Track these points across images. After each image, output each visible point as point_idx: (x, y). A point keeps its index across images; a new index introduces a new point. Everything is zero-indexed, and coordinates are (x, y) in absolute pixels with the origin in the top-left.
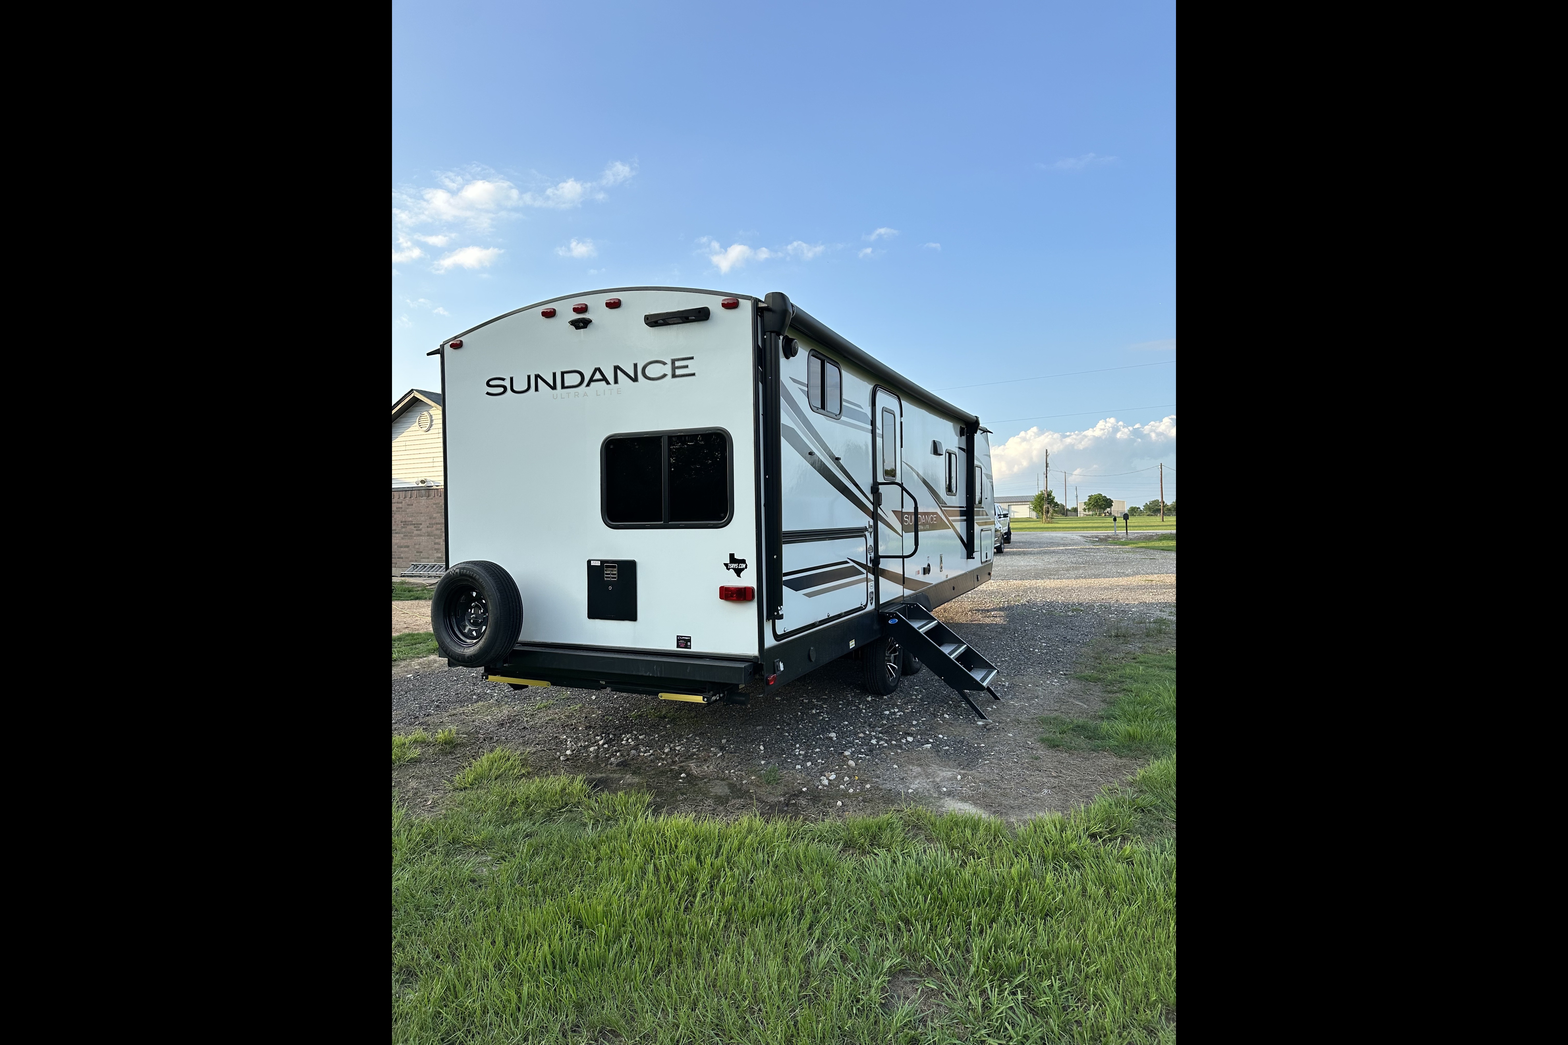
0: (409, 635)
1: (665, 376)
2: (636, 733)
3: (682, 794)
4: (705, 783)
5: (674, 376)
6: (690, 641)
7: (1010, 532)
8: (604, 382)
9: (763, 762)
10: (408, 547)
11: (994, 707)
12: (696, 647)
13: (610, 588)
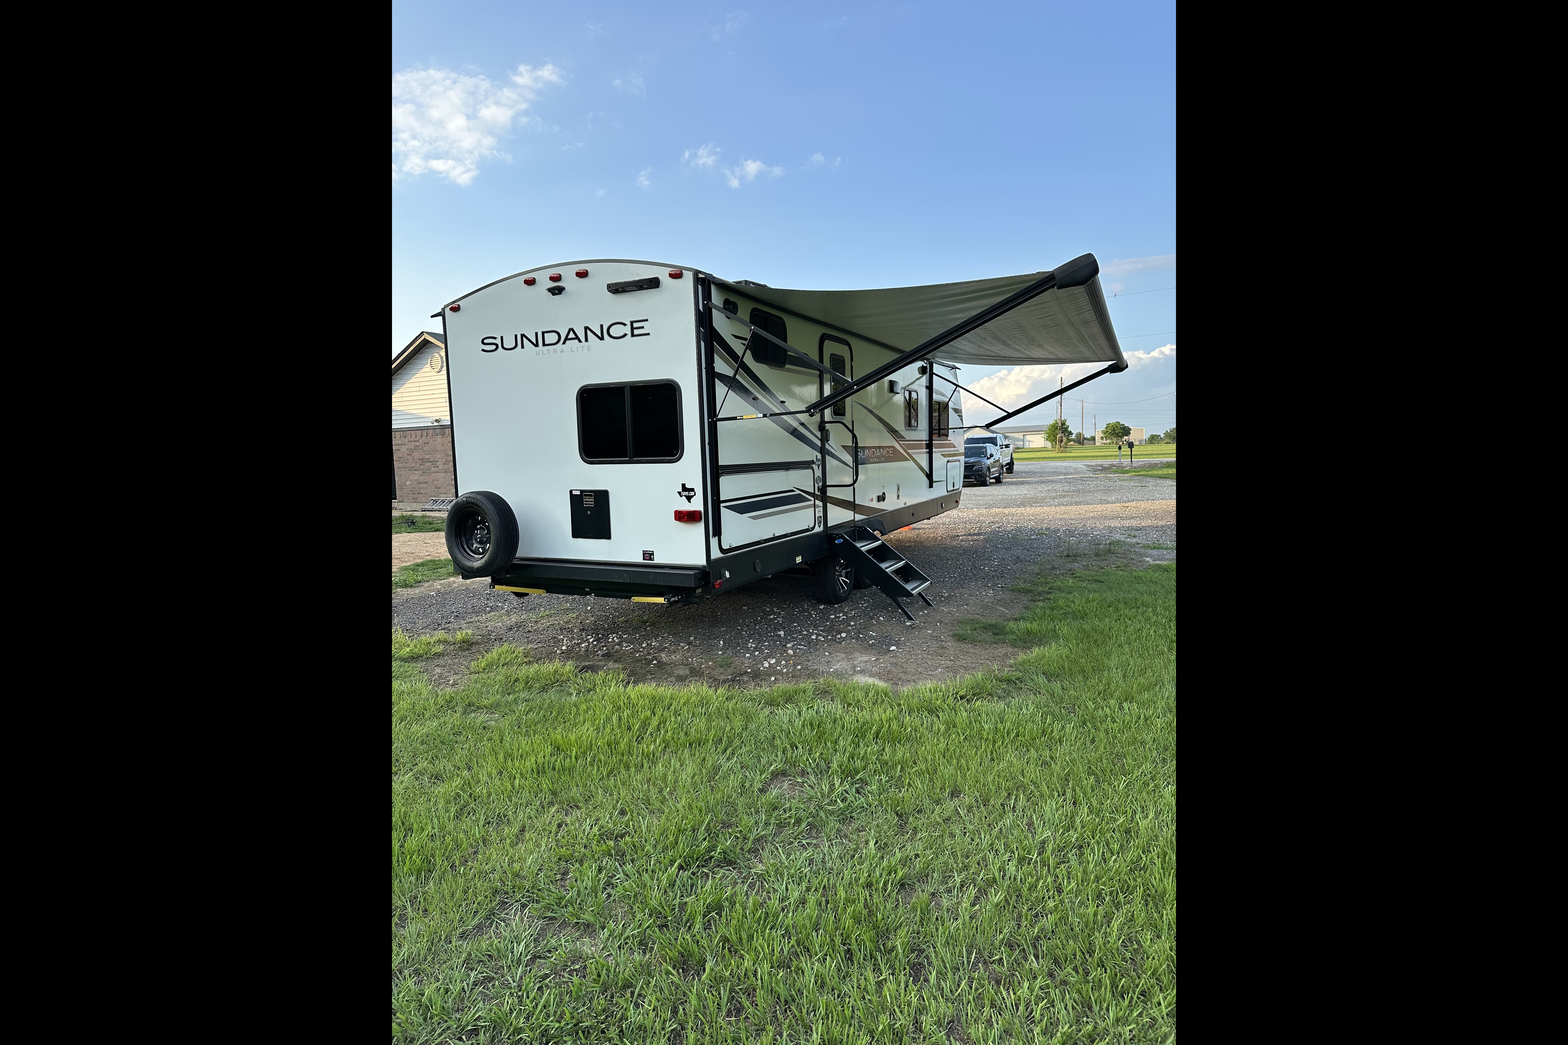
0: (431, 561)
1: (625, 335)
2: (621, 633)
3: (651, 675)
4: (672, 667)
5: (633, 335)
6: (653, 554)
7: (1013, 462)
8: (577, 341)
9: (720, 653)
10: (426, 483)
11: (926, 612)
12: (658, 560)
13: (589, 513)
